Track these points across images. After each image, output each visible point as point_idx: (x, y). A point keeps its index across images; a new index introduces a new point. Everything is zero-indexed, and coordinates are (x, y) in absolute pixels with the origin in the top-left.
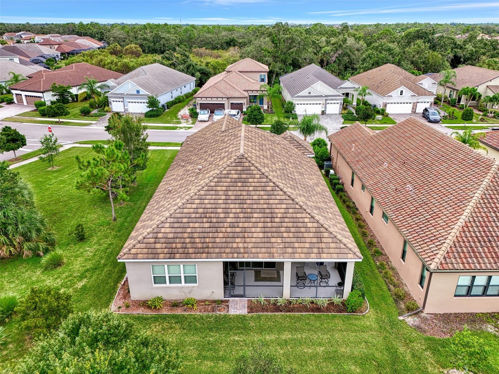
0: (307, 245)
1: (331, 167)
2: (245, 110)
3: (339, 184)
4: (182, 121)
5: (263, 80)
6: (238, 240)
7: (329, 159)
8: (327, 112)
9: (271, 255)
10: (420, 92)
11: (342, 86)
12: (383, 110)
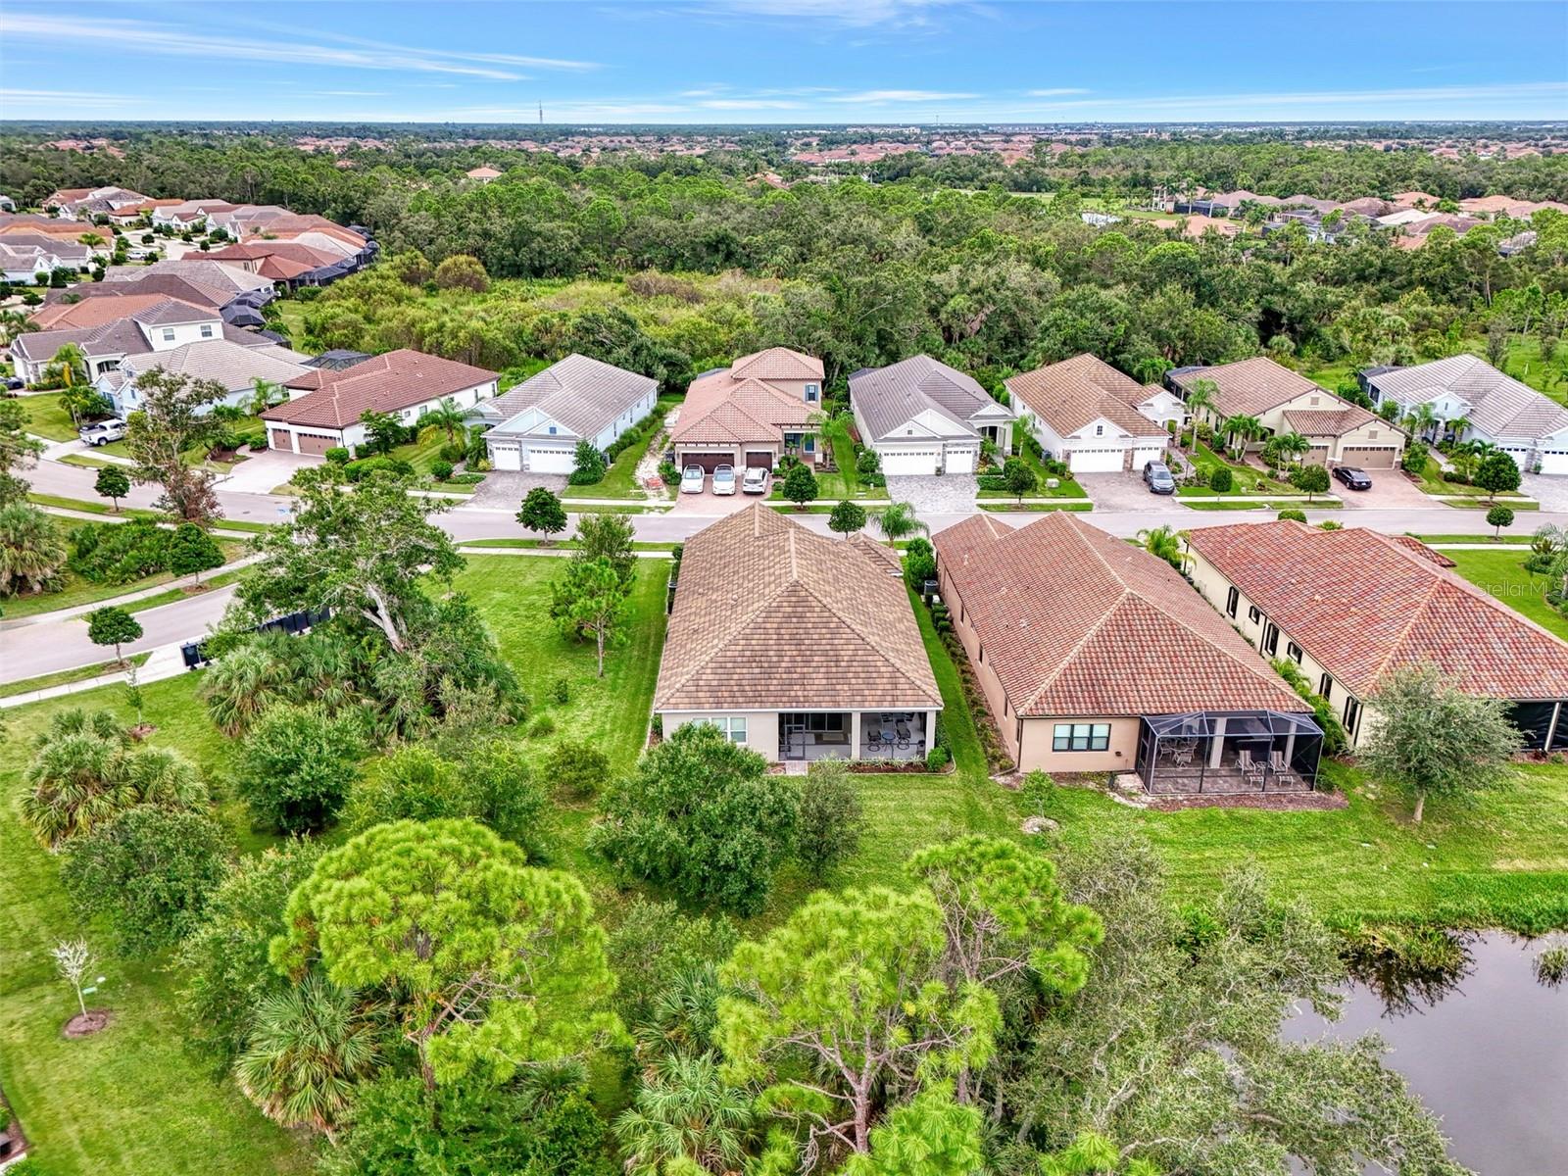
0: (879, 693)
1: (937, 591)
2: (776, 466)
3: (944, 619)
4: (649, 492)
5: (812, 397)
6: (795, 688)
7: (934, 576)
8: (948, 470)
9: (837, 704)
10: (1137, 427)
11: (979, 413)
12: (1064, 467)
